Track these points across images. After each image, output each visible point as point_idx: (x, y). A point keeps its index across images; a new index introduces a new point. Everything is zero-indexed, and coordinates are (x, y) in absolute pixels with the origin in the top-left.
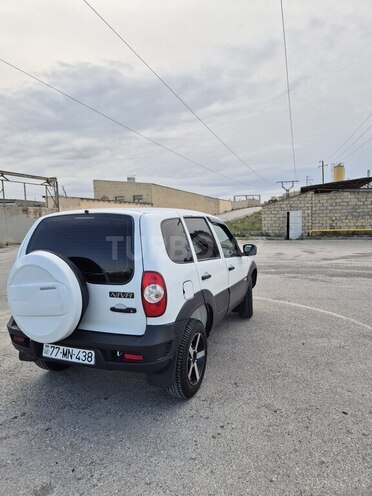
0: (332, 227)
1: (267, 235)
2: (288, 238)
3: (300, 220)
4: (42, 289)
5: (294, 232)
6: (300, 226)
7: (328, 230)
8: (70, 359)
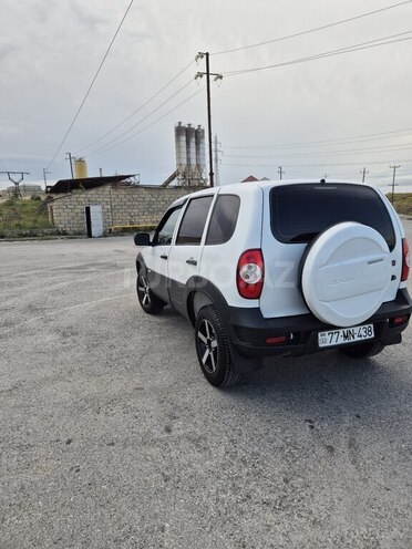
0: (131, 223)
1: (65, 233)
2: (90, 235)
3: (100, 216)
4: (369, 263)
5: (97, 229)
6: (101, 222)
7: (128, 226)
8: (352, 340)
